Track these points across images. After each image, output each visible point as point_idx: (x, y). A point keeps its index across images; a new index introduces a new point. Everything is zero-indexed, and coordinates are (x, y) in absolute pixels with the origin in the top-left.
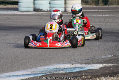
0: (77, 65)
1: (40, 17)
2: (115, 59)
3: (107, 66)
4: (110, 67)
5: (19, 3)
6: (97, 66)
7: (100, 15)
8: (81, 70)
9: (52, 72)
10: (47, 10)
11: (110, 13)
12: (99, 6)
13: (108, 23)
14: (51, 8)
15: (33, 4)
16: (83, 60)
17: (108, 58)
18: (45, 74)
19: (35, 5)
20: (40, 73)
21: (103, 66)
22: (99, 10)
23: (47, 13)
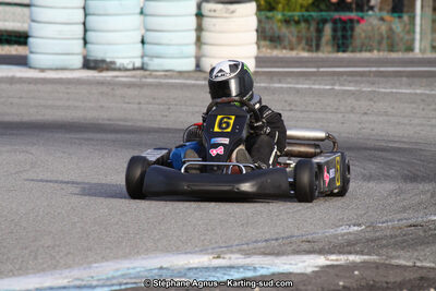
0: (236, 259)
1: (105, 89)
2: (373, 240)
3: (342, 262)
4: (354, 266)
5: (30, 40)
6: (306, 264)
7: (322, 87)
8: (249, 274)
10: (130, 66)
11: (359, 78)
12: (320, 55)
13: (352, 116)
15: (81, 42)
16: (256, 242)
17: (346, 237)
18: (118, 288)
19: (88, 46)
20: (101, 283)
21: (329, 263)
22: (322, 70)
23: (133, 77)
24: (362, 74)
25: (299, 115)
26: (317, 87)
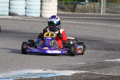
0: (50, 71)
1: (14, 21)
2: (88, 67)
3: (79, 73)
4: (83, 74)
6: (69, 73)
7: (75, 22)
8: (53, 76)
9: (24, 77)
10: (22, 15)
11: (85, 20)
12: (75, 13)
13: (83, 31)
14: (26, 13)
15: (8, 8)
16: (55, 66)
17: (81, 65)
18: (16, 79)
19: (10, 9)
20: (11, 77)
21: (76, 73)
22: (75, 17)
23: (22, 18)
24: (86, 19)
25: (68, 30)
26: (73, 22)
